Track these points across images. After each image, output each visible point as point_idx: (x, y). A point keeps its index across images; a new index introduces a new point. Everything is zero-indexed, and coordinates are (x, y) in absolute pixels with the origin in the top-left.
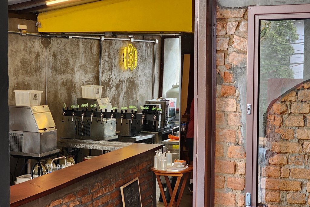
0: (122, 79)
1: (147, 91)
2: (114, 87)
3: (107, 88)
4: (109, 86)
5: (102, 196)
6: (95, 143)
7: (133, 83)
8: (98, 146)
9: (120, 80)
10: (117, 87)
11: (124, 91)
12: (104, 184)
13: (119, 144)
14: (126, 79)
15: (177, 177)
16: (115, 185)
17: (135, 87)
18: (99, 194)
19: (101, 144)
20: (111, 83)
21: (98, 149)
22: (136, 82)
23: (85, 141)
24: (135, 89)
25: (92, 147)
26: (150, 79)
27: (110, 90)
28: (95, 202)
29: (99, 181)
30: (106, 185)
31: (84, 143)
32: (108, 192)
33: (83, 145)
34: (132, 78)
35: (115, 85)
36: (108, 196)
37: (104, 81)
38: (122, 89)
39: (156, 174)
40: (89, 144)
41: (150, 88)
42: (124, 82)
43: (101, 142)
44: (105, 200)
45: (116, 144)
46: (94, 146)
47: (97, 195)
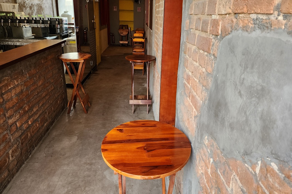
0: (33, 4)
1: (50, 13)
2: (28, 8)
3: (23, 7)
4: (25, 7)
5: (14, 88)
6: (15, 41)
7: (41, 7)
8: (18, 43)
9: (32, 4)
10: (31, 8)
11: (36, 11)
12: (15, 76)
13: (33, 41)
14: (36, 4)
15: (80, 62)
16: (28, 75)
17: (42, 10)
18: (9, 86)
19: (20, 41)
20: (25, 5)
21: (17, 45)
22: (43, 7)
23: (7, 40)
24: (43, 11)
25: (13, 44)
26: (51, 6)
27: (26, 9)
28: (6, 95)
29: (8, 75)
30: (17, 77)
31: (7, 41)
32: (21, 83)
33: (6, 43)
34: (40, 4)
35: (29, 7)
36: (21, 86)
37: (21, 3)
38: (34, 9)
39: (63, 61)
40: (11, 41)
41: (51, 11)
42: (35, 6)
43: (20, 40)
44: (18, 90)
45: (31, 41)
46: (14, 43)
47: (8, 88)
